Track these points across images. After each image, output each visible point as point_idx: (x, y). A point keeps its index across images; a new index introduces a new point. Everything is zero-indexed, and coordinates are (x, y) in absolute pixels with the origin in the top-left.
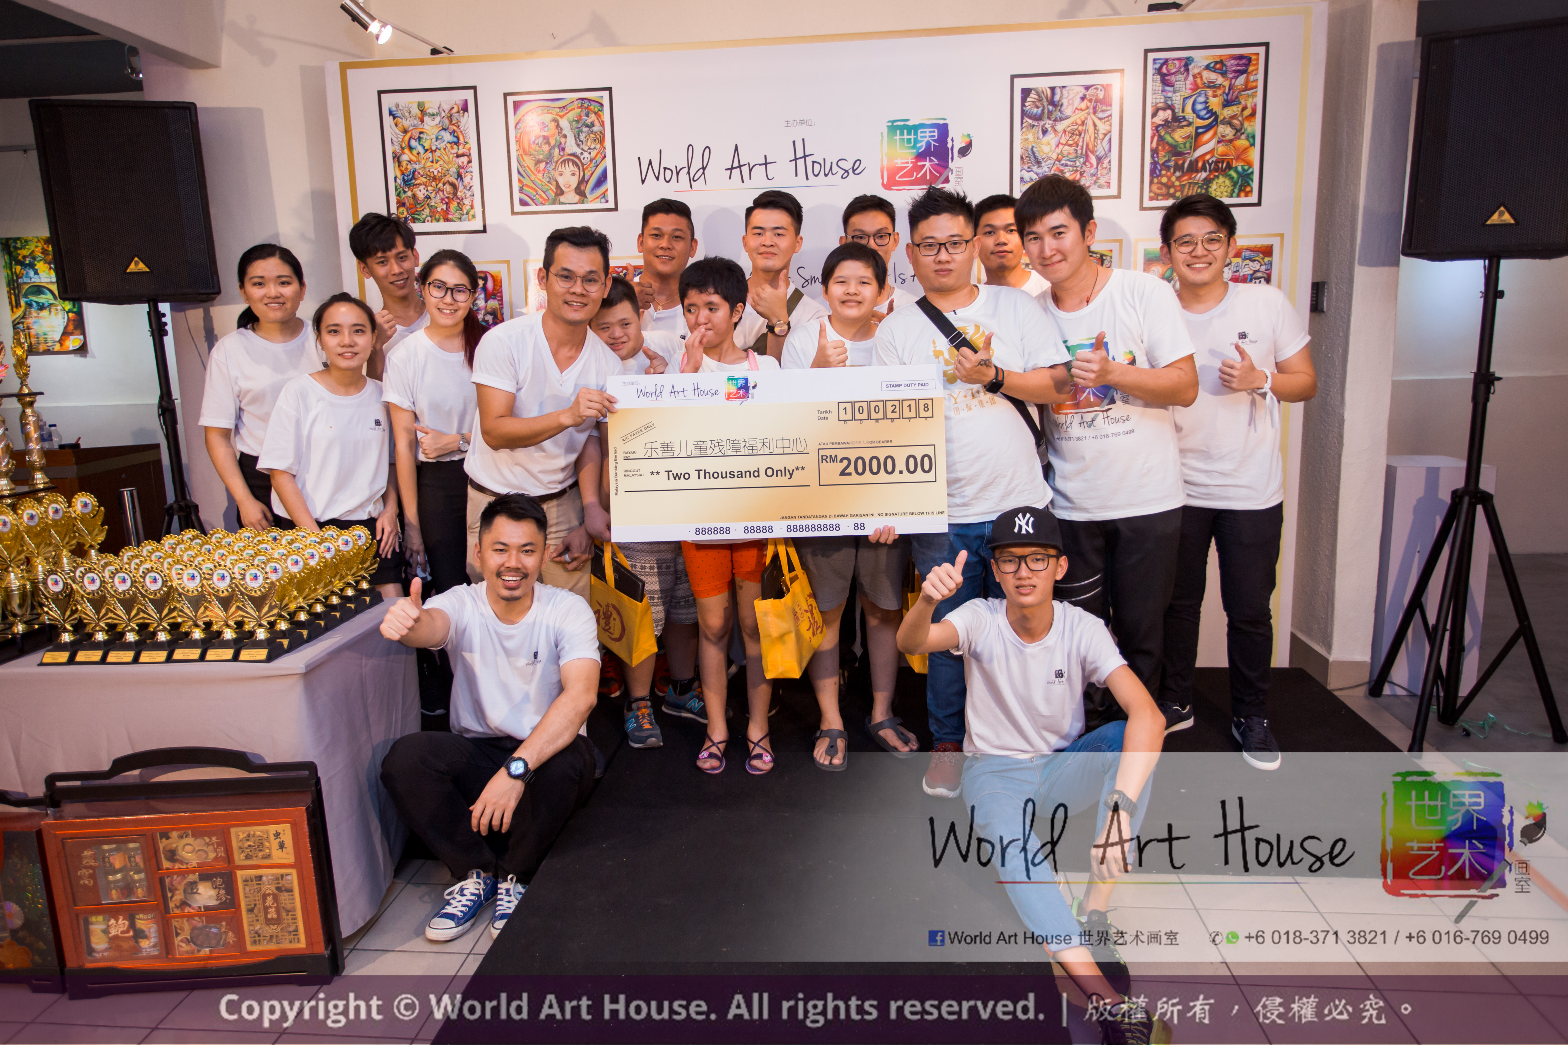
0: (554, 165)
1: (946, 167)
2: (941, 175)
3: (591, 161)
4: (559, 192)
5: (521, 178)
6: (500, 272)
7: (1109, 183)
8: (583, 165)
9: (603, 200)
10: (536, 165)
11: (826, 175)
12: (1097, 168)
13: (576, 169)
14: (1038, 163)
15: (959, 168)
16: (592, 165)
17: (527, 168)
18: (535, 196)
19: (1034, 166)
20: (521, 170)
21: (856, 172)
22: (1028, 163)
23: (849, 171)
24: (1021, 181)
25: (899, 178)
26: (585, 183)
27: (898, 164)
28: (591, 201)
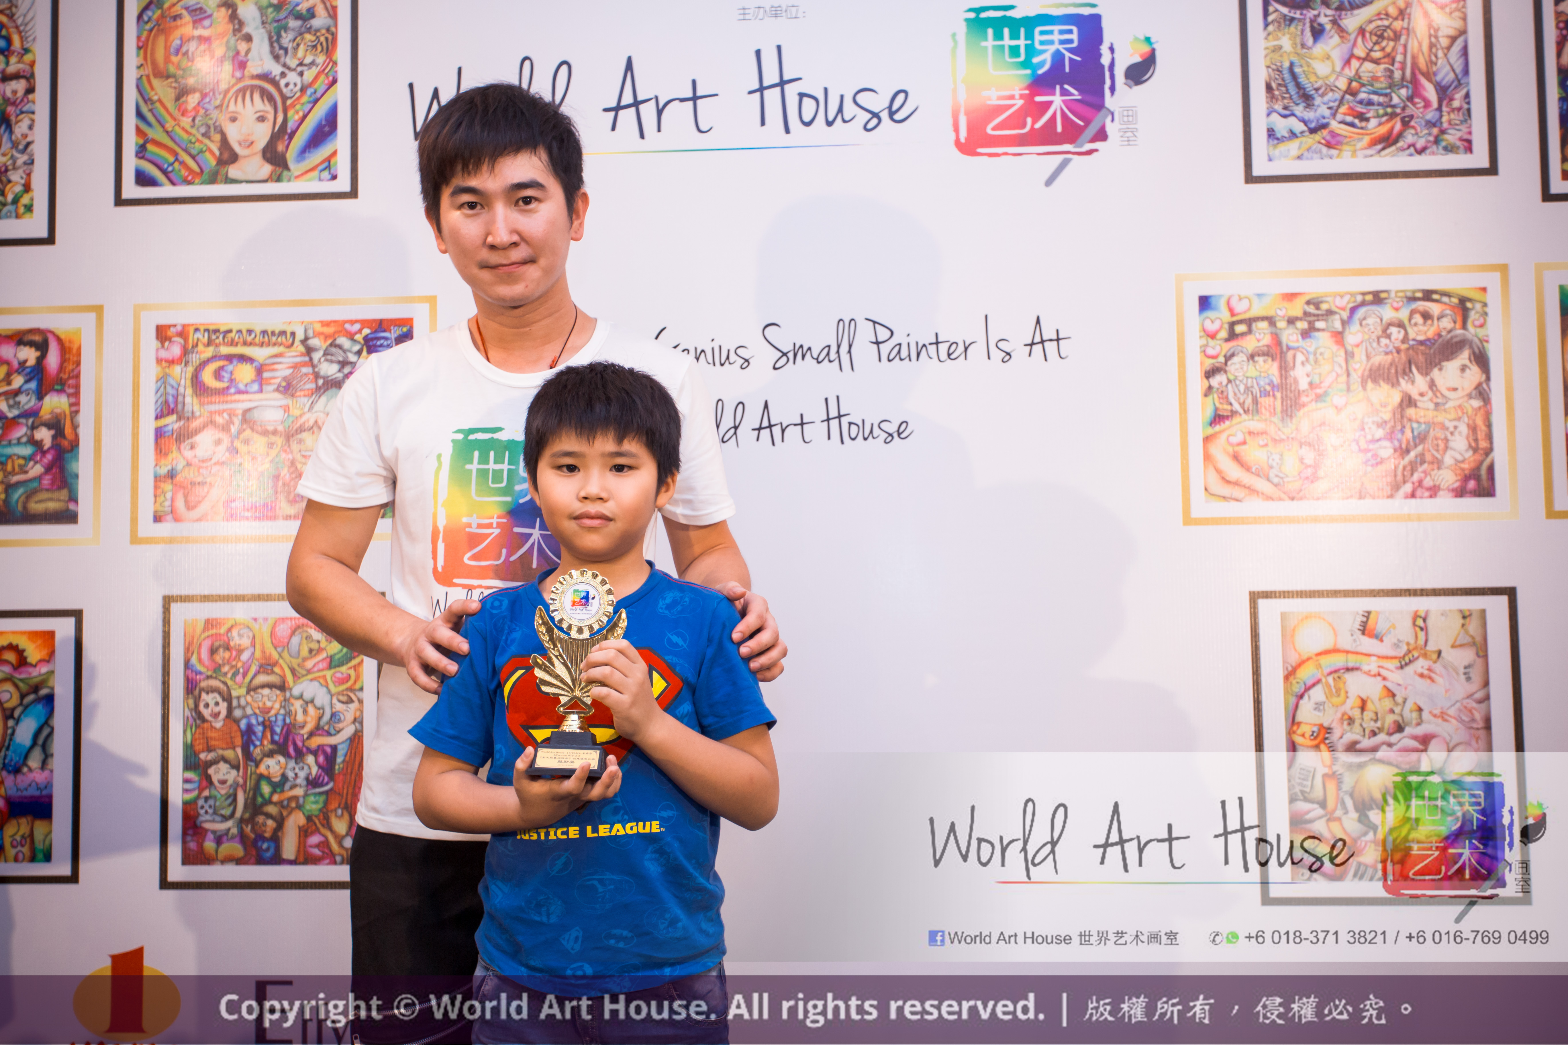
0: (220, 97)
1: (1099, 106)
3: (303, 90)
4: (226, 156)
5: (143, 127)
6: (78, 331)
7: (1469, 142)
8: (284, 98)
9: (326, 175)
10: (178, 98)
11: (829, 124)
12: (1439, 109)
13: (269, 108)
14: (1307, 99)
16: (305, 99)
17: (158, 105)
18: (172, 164)
19: (1297, 104)
20: (145, 110)
21: (897, 117)
22: (1284, 98)
23: (881, 115)
24: (1269, 136)
25: (994, 129)
26: (286, 137)
27: (990, 100)
28: (297, 177)
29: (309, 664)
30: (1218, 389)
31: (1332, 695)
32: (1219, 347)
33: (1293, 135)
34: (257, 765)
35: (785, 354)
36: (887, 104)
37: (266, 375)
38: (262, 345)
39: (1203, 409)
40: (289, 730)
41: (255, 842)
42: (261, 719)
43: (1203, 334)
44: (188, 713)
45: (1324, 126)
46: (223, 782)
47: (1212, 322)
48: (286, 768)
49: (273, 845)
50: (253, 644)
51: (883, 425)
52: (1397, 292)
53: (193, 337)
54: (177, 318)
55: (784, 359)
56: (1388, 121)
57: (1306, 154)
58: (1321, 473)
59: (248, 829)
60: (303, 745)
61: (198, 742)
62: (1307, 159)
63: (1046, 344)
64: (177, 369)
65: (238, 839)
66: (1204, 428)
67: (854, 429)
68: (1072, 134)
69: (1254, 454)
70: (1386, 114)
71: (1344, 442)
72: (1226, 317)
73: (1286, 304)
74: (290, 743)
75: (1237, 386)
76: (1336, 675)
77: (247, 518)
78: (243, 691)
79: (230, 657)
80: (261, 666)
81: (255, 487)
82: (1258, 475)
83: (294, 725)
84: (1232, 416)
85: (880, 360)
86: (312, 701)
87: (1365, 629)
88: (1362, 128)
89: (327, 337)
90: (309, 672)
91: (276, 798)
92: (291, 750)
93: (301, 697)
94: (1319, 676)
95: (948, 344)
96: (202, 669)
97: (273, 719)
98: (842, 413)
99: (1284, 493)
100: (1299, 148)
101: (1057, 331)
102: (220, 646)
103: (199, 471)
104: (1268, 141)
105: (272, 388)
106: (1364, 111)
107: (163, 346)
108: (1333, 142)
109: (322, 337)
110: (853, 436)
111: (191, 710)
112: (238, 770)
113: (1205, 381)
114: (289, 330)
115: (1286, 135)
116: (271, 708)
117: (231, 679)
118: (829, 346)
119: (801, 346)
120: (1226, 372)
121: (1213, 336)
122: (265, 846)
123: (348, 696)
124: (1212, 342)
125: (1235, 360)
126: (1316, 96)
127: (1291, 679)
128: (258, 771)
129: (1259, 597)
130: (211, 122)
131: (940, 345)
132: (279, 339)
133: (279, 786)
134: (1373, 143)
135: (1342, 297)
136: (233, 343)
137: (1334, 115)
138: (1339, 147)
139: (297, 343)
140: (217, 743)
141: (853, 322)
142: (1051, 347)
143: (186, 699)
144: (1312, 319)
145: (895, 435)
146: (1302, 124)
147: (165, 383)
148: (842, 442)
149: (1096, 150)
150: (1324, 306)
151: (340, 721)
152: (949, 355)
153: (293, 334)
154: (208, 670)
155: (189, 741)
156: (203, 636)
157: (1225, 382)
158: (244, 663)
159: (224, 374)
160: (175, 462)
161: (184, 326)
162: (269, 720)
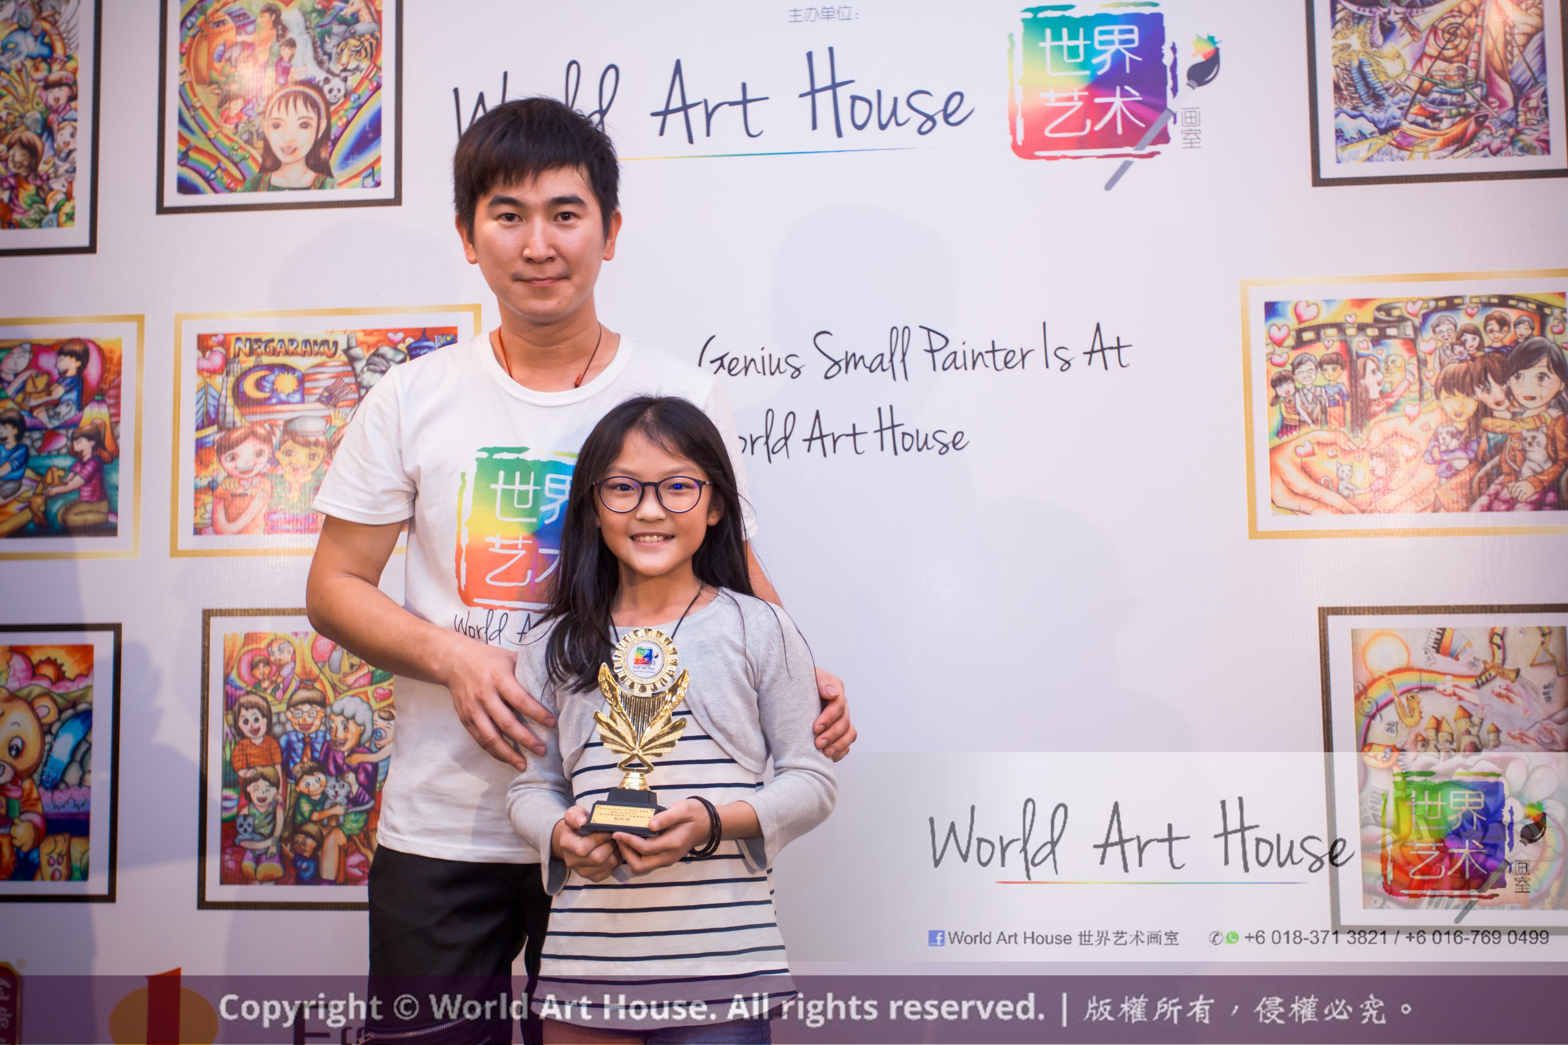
0: (263, 104)
1: (1161, 107)
2: (1149, 124)
3: (347, 96)
4: (269, 163)
5: (186, 134)
6: (119, 342)
7: (1546, 142)
8: (328, 104)
9: (369, 181)
10: (220, 105)
11: (883, 127)
12: (1515, 108)
13: (312, 114)
14: (1377, 99)
15: (1191, 110)
16: (349, 105)
17: (200, 111)
18: (214, 172)
19: (1367, 105)
20: (187, 116)
21: (952, 120)
22: (1352, 98)
23: (936, 117)
24: (1338, 137)
25: (1052, 131)
26: (330, 144)
27: (1049, 101)
28: (340, 184)
29: (350, 680)
30: (1285, 398)
31: (1405, 716)
32: (1286, 355)
33: (1362, 136)
34: (297, 783)
35: (837, 363)
36: (942, 107)
37: (308, 385)
38: (304, 354)
39: (1269, 419)
40: (330, 746)
41: (294, 861)
42: (301, 736)
43: (1269, 341)
44: (227, 729)
45: (1395, 127)
46: (262, 800)
47: (1279, 329)
48: (326, 786)
49: (312, 865)
50: (294, 660)
51: (938, 436)
52: (1471, 298)
53: (234, 347)
54: (217, 327)
55: (836, 368)
56: (1461, 121)
57: (1376, 156)
58: (1393, 485)
59: (287, 848)
60: (344, 762)
61: (237, 759)
62: (1377, 160)
63: (1107, 352)
64: (218, 379)
65: (277, 858)
66: (1270, 439)
67: (908, 439)
68: (1132, 136)
69: (1323, 465)
70: (1459, 114)
71: (1417, 453)
72: (1294, 324)
73: (1356, 311)
74: (330, 760)
75: (1305, 395)
76: (1409, 695)
77: (288, 531)
78: (283, 707)
79: (270, 672)
80: (301, 682)
81: (296, 499)
82: (1328, 488)
83: (335, 742)
84: (1300, 426)
85: (935, 369)
86: (353, 718)
87: (1439, 647)
88: (1434, 129)
89: (369, 346)
90: (350, 687)
91: (315, 816)
92: (332, 768)
93: (342, 713)
94: (1391, 694)
95: (1005, 352)
96: (242, 685)
97: (313, 735)
98: (895, 423)
99: (1356, 505)
100: (1369, 149)
101: (1118, 338)
102: (260, 661)
103: (239, 484)
104: (1336, 143)
105: (314, 398)
106: (1436, 111)
107: (204, 356)
108: (1404, 143)
109: (365, 347)
110: (907, 447)
111: (230, 726)
112: (278, 788)
113: (1272, 390)
114: (331, 339)
115: (1356, 136)
116: (312, 725)
117: (271, 694)
118: (882, 355)
119: (854, 355)
120: (1293, 381)
121: (1279, 343)
122: (304, 865)
123: (390, 712)
124: (1279, 350)
125: (1303, 368)
126: (1386, 95)
127: (1363, 698)
128: (298, 789)
129: (1328, 614)
130: (253, 129)
131: (996, 354)
132: (322, 349)
133: (319, 804)
134: (1446, 145)
135: (1414, 303)
136: (275, 353)
137: (1405, 116)
138: (1410, 148)
139: (340, 352)
140: (256, 760)
141: (907, 330)
142: (1111, 355)
143: (225, 715)
144: (1382, 325)
145: (951, 446)
146: (1372, 125)
147: (206, 393)
148: (896, 453)
149: (1158, 153)
150: (1396, 313)
151: (381, 738)
152: (1006, 363)
153: (336, 343)
154: (248, 685)
155: (228, 758)
156: (243, 651)
157: (1292, 392)
158: (284, 679)
159: (265, 384)
160: (215, 474)
161: (225, 335)
162: (309, 737)
